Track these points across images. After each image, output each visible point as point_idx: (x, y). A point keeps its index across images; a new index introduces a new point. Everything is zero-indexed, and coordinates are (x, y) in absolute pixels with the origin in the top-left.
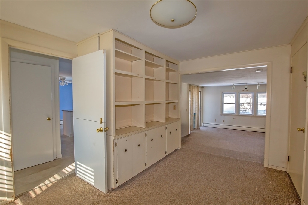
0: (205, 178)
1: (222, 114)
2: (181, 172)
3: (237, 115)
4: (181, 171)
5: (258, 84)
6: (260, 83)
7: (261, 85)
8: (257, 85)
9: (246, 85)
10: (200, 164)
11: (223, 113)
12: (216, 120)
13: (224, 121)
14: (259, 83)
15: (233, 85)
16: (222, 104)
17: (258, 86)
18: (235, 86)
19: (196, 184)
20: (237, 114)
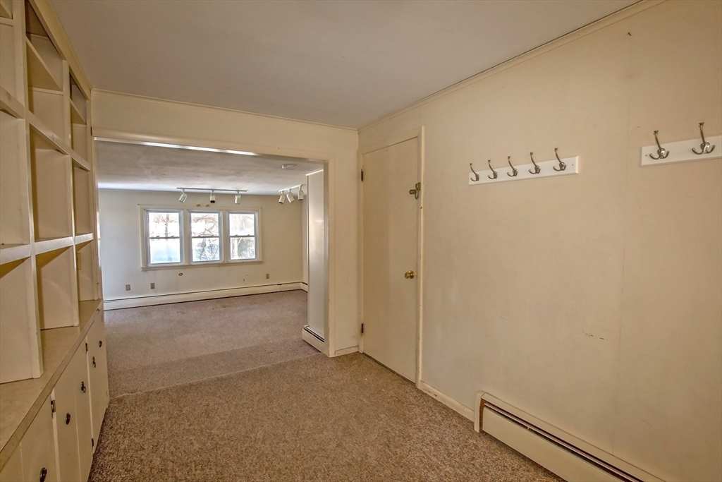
0: (275, 441)
1: (147, 268)
2: (203, 469)
3: (187, 266)
4: (199, 467)
5: (236, 192)
6: (240, 192)
7: (242, 195)
8: (234, 195)
9: (213, 194)
10: (222, 416)
11: (150, 265)
12: (128, 288)
13: (153, 286)
14: (238, 191)
15: (182, 190)
16: (146, 239)
17: (236, 197)
18: (186, 193)
19: (279, 471)
20: (187, 264)
